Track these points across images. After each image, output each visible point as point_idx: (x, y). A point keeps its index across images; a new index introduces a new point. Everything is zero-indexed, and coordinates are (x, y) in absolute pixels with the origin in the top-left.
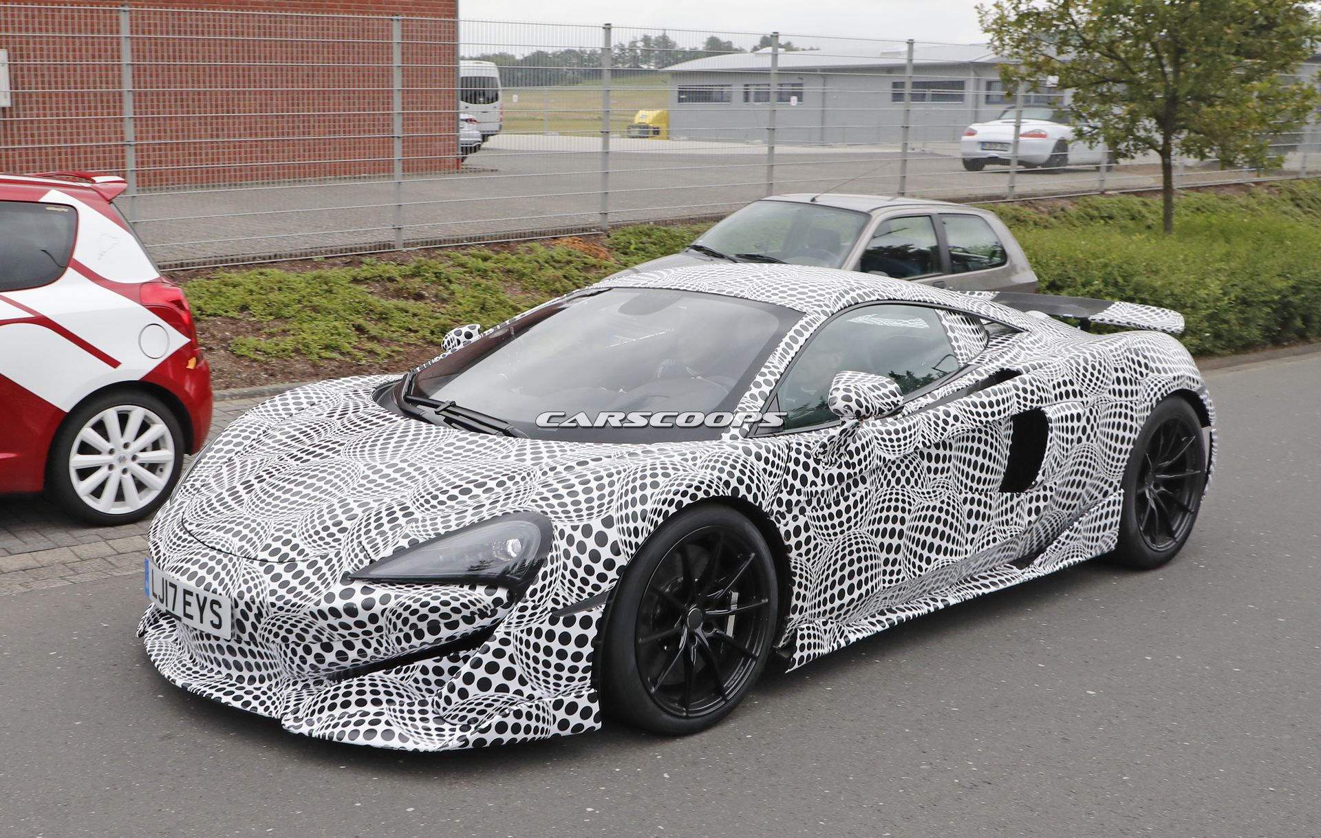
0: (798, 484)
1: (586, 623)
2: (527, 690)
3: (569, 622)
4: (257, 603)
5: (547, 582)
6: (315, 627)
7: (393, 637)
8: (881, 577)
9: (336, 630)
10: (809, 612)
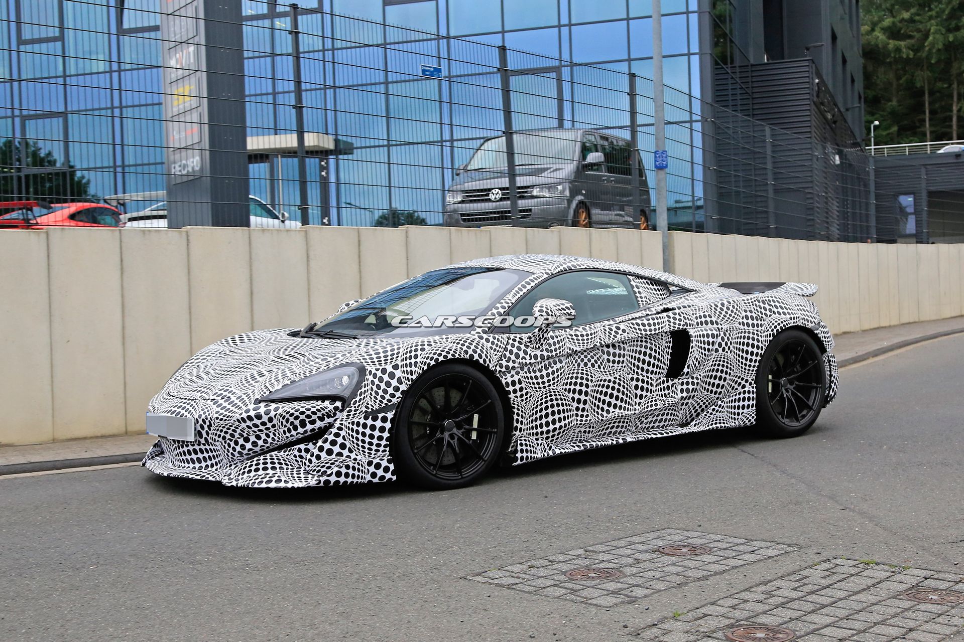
0: (513, 357)
1: (384, 420)
2: (353, 456)
3: (375, 419)
4: (209, 419)
5: (362, 397)
6: (240, 428)
7: (281, 431)
8: (575, 417)
9: (251, 428)
10: (526, 432)
